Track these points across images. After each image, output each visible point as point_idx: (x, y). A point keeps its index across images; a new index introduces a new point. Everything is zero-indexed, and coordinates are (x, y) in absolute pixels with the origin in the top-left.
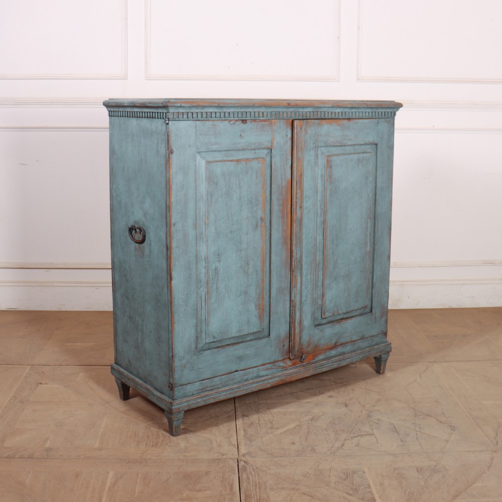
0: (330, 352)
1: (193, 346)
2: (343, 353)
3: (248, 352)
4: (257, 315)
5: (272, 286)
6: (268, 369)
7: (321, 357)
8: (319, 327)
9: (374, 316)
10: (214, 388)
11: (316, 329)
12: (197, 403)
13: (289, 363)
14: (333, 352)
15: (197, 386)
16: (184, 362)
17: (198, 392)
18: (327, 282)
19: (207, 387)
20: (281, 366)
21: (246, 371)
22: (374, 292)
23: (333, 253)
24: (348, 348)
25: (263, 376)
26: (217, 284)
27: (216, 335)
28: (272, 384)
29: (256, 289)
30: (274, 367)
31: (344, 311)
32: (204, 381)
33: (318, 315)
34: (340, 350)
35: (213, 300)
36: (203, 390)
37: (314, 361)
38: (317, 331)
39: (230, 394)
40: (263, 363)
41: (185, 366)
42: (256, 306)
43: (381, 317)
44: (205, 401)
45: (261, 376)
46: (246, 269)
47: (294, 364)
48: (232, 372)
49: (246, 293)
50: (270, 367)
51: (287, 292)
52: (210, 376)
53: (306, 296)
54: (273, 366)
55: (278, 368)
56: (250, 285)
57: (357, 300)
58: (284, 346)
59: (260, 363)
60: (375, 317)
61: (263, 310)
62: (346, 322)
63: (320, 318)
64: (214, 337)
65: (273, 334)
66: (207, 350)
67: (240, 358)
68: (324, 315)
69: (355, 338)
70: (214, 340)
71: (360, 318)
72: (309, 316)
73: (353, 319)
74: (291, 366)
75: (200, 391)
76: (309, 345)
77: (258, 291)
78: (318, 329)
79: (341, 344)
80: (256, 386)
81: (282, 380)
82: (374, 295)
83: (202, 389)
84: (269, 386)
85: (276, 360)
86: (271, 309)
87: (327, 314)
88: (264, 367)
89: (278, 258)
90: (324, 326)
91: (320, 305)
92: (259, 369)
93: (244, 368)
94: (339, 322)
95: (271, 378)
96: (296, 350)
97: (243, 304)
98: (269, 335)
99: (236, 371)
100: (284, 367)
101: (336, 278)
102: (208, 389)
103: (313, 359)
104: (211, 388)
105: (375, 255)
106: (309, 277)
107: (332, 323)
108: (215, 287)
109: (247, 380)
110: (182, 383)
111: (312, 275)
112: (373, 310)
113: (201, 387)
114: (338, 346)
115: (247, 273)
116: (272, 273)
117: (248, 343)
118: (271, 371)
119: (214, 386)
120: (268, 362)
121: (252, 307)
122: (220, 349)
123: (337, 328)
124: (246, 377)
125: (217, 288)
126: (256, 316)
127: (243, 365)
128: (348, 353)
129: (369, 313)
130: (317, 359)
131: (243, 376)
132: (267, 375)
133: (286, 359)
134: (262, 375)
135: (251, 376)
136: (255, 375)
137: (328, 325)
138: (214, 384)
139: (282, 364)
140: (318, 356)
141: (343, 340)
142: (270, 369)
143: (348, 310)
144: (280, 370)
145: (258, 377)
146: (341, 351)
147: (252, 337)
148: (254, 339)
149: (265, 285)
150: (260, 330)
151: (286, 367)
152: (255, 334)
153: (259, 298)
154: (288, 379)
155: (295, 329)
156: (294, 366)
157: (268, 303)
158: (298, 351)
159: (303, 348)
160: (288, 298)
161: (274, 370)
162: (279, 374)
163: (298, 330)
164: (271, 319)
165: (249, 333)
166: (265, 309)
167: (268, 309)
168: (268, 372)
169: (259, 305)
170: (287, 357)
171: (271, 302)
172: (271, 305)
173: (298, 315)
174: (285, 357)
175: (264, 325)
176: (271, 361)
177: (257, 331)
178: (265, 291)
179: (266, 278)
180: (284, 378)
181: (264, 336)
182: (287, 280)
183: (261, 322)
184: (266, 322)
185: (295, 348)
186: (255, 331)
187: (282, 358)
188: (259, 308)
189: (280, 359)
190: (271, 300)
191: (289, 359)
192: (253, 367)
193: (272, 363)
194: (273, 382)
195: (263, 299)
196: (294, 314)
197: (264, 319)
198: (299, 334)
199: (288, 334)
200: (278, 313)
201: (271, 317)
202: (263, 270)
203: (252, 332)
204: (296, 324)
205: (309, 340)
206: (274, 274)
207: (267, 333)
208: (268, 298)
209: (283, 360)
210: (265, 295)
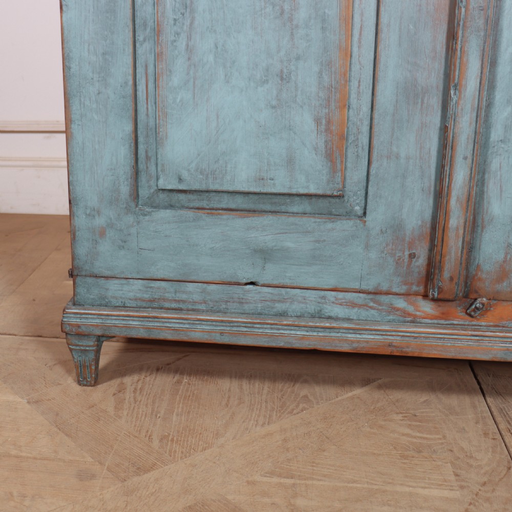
1: (125, 189)
3: (289, 244)
4: (321, 145)
5: (380, 74)
6: (353, 305)
10: (181, 306)
12: (127, 327)
13: (427, 307)
15: (134, 290)
16: (100, 221)
17: (139, 303)
19: (165, 300)
20: (398, 309)
21: (283, 291)
25: (337, 319)
26: (189, 38)
27: (185, 175)
28: (355, 345)
29: (320, 73)
30: (372, 304)
32: (158, 284)
35: (176, 80)
36: (154, 303)
39: (222, 334)
40: (342, 286)
41: (102, 233)
42: (317, 121)
44: (148, 329)
45: (330, 318)
46: (286, 7)
47: (444, 316)
48: (239, 284)
49: (283, 78)
50: (360, 302)
51: (435, 101)
52: (171, 276)
54: (372, 300)
55: (389, 313)
56: (298, 58)
58: (412, 256)
59: (331, 282)
61: (343, 137)
64: (180, 180)
65: (378, 216)
66: (166, 208)
67: (265, 254)
70: (181, 187)
74: (436, 318)
75: (144, 304)
76: (503, 273)
77: (326, 78)
80: (303, 338)
81: (390, 345)
83: (152, 301)
84: (346, 348)
85: (385, 287)
86: (375, 142)
88: (341, 295)
92: (324, 297)
93: (275, 282)
95: (355, 330)
96: (446, 275)
97: (273, 107)
98: (365, 213)
99: (252, 283)
100: (409, 315)
102: (167, 305)
104: (174, 305)
108: (182, 44)
109: (283, 314)
110: (96, 271)
113: (146, 296)
115: (291, 20)
116: (382, 36)
117: (292, 219)
118: (364, 314)
119: (184, 302)
120: (356, 285)
121: (305, 121)
122: (200, 213)
124: (280, 307)
125: (189, 50)
126: (316, 149)
127: (270, 274)
131: (274, 301)
132: (348, 320)
133: (416, 294)
134: (332, 314)
135: (296, 308)
136: (312, 308)
138: (184, 297)
139: (401, 303)
142: (360, 306)
144: (391, 317)
145: (319, 315)
147: (306, 206)
148: (312, 214)
149: (355, 68)
150: (329, 193)
151: (415, 316)
152: (314, 199)
153: (328, 100)
154: (413, 350)
155: (447, 214)
156: (446, 319)
157: (367, 122)
158: (451, 279)
159: (480, 279)
160: (436, 120)
161: (373, 312)
162: (387, 328)
163: (456, 220)
164: (373, 171)
165: (294, 191)
166: (351, 138)
167: (365, 141)
168: (353, 313)
169: (329, 122)
170: (421, 289)
171: (375, 121)
172: (375, 129)
173: (460, 176)
174: (415, 288)
175: (348, 181)
176: (364, 287)
177: (320, 192)
178: (354, 84)
179: (359, 47)
180: (396, 340)
181: (349, 215)
182: (438, 66)
183: (333, 170)
184: (355, 175)
185: (441, 269)
186: (313, 190)
187: (403, 289)
188: (328, 130)
189: (395, 290)
190: (376, 116)
191: (425, 296)
192: (306, 286)
193: (369, 293)
194: (358, 342)
195: (345, 104)
196: (447, 168)
197: (349, 165)
198: (461, 232)
199: (429, 225)
200: (398, 157)
201: (374, 165)
202: (347, 21)
203: (302, 191)
204: (453, 202)
205: (504, 262)
206: (390, 37)
207: (357, 208)
208: (366, 108)
209: (407, 295)
210: (353, 96)
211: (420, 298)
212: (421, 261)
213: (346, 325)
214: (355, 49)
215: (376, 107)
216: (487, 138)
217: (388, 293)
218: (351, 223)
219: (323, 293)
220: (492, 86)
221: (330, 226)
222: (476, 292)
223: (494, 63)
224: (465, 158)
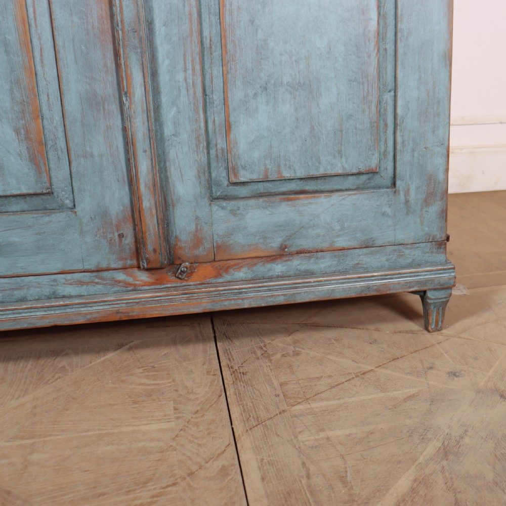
0: (268, 266)
2: (310, 274)
3: (15, 239)
4: (25, 152)
5: (64, 88)
6: (81, 283)
7: (241, 274)
8: (224, 204)
9: (402, 197)
11: (215, 208)
13: (143, 277)
14: (278, 268)
18: (236, 95)
20: (120, 282)
21: (19, 279)
22: (399, 139)
23: (252, 22)
24: (325, 263)
25: (70, 297)
28: (89, 317)
29: (11, 90)
30: (97, 280)
31: (301, 173)
33: (219, 173)
34: (297, 264)
37: (220, 280)
38: (219, 213)
40: (67, 269)
42: (17, 131)
43: (427, 202)
45: (64, 297)
47: (159, 281)
50: (87, 280)
51: (114, 108)
53: (176, 124)
54: (96, 277)
55: (113, 285)
57: (340, 152)
58: (121, 236)
59: (58, 267)
60: (407, 202)
61: (42, 144)
62: (313, 201)
63: (226, 183)
65: (85, 207)
68: (236, 175)
69: (341, 242)
71: (356, 197)
72: (190, 174)
73: (336, 197)
74: (152, 284)
76: (198, 241)
77: (17, 94)
78: (223, 208)
79: (299, 253)
80: (43, 317)
81: (118, 312)
82: (399, 147)
84: (81, 320)
85: (104, 265)
86: (71, 145)
87: (244, 176)
88: (69, 276)
89: (75, 19)
90: (241, 203)
91: (223, 150)
92: (55, 280)
93: (10, 273)
94: (289, 200)
96: (150, 248)
98: (74, 205)
100: (130, 285)
101: (266, 89)
103: (216, 277)
105: (400, 45)
106: (180, 77)
107: (266, 199)
109: (23, 300)
111: (190, 72)
112: (398, 183)
114: (291, 254)
116: (60, 56)
117: (12, 217)
118: (92, 289)
120: (80, 266)
121: (6, 132)
123: (284, 212)
124: (19, 294)
126: (20, 155)
128: (324, 274)
129: (388, 188)
130: (227, 277)
131: (12, 289)
132: (80, 296)
133: (132, 267)
134: (65, 294)
135: (33, 292)
136: (47, 291)
137: (252, 202)
139: (121, 276)
140: (231, 271)
141: (305, 244)
142: (87, 283)
143: (314, 173)
144: (116, 289)
145: (54, 296)
146: (303, 267)
147: (22, 205)
148: (30, 211)
149: (42, 84)
150: (39, 191)
151: (135, 285)
152: (28, 198)
153: (23, 112)
154: (137, 312)
155: (140, 199)
156: (160, 284)
157: (61, 129)
158: (155, 251)
159: (180, 248)
160: (119, 122)
161: (100, 287)
162: (112, 298)
163: (148, 202)
164: (74, 170)
165: (8, 193)
166: (50, 144)
167: (63, 144)
168: (83, 290)
169: (27, 132)
170: (135, 262)
171: (68, 128)
172: (69, 134)
173: (144, 166)
174: (129, 262)
175: (54, 180)
176: (87, 267)
177: (31, 191)
178: (44, 97)
179: (43, 66)
180: (122, 307)
181: (61, 208)
182: (112, 78)
183: (39, 172)
184: (60, 175)
185: (145, 244)
186: (24, 190)
187: (120, 264)
188: (27, 138)
189: (113, 266)
190: (67, 123)
191: (139, 268)
192: (37, 273)
193: (92, 271)
194: (91, 313)
195: (38, 115)
196: (132, 161)
197: (52, 166)
198: (154, 211)
199: (129, 209)
200: (92, 156)
201: (74, 164)
202: (27, 44)
203: (15, 192)
204: (142, 187)
205: (197, 231)
206: (67, 57)
207: (67, 201)
208: (58, 118)
209: (124, 268)
210: (45, 108)
211: (136, 270)
212: (129, 240)
213: (77, 301)
214: (39, 68)
215: (66, 115)
216: (162, 133)
217: (108, 270)
218: (64, 215)
219: (53, 277)
220: (156, 92)
221: (46, 219)
222: (180, 258)
223: (154, 74)
224: (145, 151)
